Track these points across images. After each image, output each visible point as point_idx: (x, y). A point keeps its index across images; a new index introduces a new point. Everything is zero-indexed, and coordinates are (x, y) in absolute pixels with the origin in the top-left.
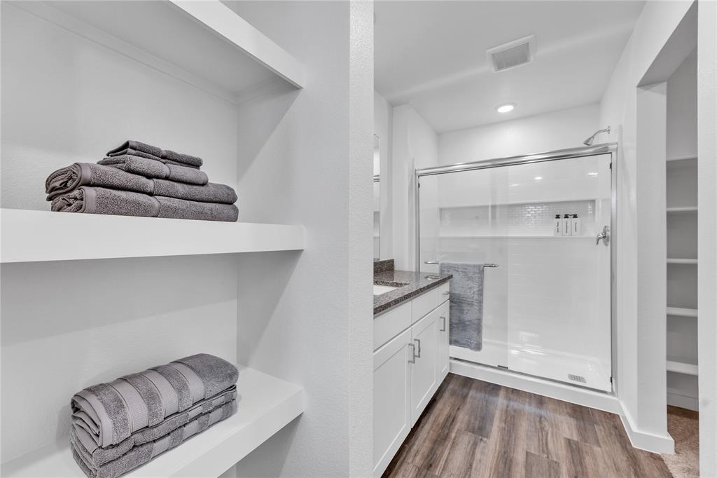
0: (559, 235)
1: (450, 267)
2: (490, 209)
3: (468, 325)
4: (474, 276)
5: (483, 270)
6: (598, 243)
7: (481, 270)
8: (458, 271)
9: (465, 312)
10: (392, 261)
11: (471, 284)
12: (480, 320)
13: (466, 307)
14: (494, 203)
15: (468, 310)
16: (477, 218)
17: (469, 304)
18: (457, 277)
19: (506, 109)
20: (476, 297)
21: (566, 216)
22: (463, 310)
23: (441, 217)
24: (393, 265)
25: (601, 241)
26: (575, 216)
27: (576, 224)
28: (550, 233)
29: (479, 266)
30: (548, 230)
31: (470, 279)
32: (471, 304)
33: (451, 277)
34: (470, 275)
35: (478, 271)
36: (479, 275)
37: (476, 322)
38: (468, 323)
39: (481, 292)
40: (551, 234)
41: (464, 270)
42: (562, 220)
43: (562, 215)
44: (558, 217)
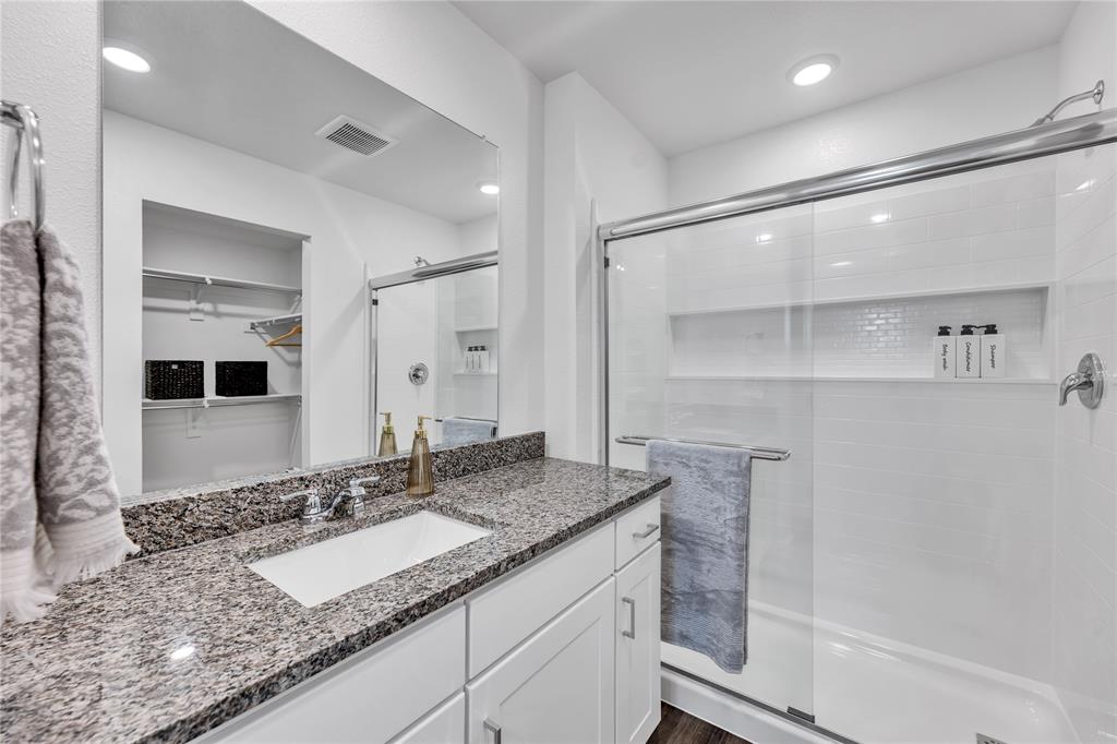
0: (948, 375)
1: (670, 455)
2: (787, 317)
3: (714, 601)
4: (726, 482)
5: (749, 468)
6: (1064, 401)
7: (744, 469)
8: (688, 466)
9: (705, 567)
10: (541, 436)
11: (719, 500)
12: (741, 596)
13: (707, 557)
14: (798, 302)
15: (713, 565)
16: (760, 336)
17: (714, 550)
18: (685, 481)
19: (813, 75)
20: (731, 534)
21: (967, 330)
22: (699, 562)
23: (674, 334)
24: (541, 447)
25: (1073, 395)
26: (991, 330)
27: (993, 347)
28: (925, 370)
29: (740, 456)
30: (920, 366)
31: (716, 486)
32: (719, 551)
33: (667, 482)
34: (717, 476)
35: (735, 469)
36: (739, 480)
37: (730, 598)
38: (710, 596)
39: (743, 523)
40: (927, 373)
41: (702, 463)
42: (956, 341)
43: (957, 327)
44: (944, 331)
